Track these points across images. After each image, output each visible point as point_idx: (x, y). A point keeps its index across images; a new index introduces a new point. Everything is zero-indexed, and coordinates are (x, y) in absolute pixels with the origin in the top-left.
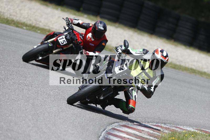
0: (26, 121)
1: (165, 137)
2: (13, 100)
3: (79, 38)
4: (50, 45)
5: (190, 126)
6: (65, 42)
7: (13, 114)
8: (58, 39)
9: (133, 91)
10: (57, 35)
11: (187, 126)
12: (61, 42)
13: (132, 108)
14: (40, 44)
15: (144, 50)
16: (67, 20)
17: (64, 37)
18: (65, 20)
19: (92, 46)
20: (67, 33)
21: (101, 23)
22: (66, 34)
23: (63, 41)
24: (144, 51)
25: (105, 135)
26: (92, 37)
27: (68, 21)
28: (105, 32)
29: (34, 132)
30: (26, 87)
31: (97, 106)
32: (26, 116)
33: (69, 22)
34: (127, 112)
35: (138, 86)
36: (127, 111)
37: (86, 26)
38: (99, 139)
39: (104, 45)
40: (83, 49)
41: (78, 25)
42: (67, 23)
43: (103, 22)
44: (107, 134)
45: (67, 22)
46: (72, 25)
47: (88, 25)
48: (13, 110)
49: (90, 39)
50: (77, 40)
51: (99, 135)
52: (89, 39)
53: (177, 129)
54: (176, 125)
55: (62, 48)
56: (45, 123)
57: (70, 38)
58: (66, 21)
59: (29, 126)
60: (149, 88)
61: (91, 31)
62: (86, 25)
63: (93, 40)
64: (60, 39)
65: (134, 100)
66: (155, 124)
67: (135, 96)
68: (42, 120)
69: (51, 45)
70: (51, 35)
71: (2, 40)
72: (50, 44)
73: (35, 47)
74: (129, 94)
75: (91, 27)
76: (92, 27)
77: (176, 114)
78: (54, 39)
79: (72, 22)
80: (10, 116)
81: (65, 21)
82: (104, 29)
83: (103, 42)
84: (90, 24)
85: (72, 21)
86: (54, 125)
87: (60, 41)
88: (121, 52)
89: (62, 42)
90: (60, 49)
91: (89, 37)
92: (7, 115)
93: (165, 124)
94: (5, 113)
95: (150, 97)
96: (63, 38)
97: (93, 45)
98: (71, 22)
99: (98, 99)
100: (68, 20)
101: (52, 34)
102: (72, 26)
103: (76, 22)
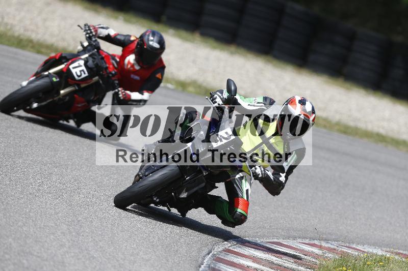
0: (56, 235)
1: (327, 267)
2: (31, 194)
3: (110, 64)
4: (54, 79)
5: (375, 244)
6: (85, 73)
7: (31, 221)
8: (71, 67)
9: (244, 181)
10: (67, 60)
11: (370, 244)
12: (76, 73)
13: (241, 216)
14: (34, 77)
15: (265, 99)
16: (87, 29)
17: (82, 62)
18: (82, 29)
19: (136, 80)
20: (86, 55)
21: (154, 34)
22: (87, 58)
23: (81, 71)
24: (266, 101)
25: (210, 262)
26: (135, 62)
27: (89, 32)
28: (161, 53)
29: (73, 257)
30: (56, 170)
31: (170, 210)
32: (57, 225)
33: (91, 32)
34: (232, 223)
35: (256, 173)
36: (232, 220)
37: (124, 40)
38: (199, 270)
39: (160, 78)
40: (120, 87)
41: (108, 38)
42: (88, 35)
43: (158, 33)
44: (213, 260)
45: (87, 33)
46: (97, 38)
47: (127, 38)
48: (31, 214)
49: (133, 66)
50: (107, 68)
51: (200, 262)
52: (129, 66)
53: (350, 252)
54: (349, 243)
55: (78, 85)
56: (94, 240)
57: (94, 66)
58: (85, 31)
59: (62, 246)
60: (277, 176)
61: (134, 50)
62: (122, 38)
63: (137, 67)
64: (74, 68)
65: (246, 198)
66: (307, 241)
67: (247, 191)
68: (87, 234)
69: (56, 79)
70: (56, 60)
71: (10, 79)
72: (54, 77)
73: (25, 83)
74: (235, 185)
75: (133, 41)
76: (136, 43)
77: (349, 222)
78: (62, 67)
79: (96, 34)
80: (26, 225)
81: (83, 31)
82: (160, 47)
83: (158, 73)
84: (130, 36)
85: (96, 31)
86: (112, 243)
87: (74, 71)
88: (221, 103)
89: (79, 74)
90: (74, 86)
91: (129, 62)
92: (20, 223)
93: (327, 240)
94: (16, 221)
95: (278, 193)
96: (80, 66)
97: (137, 78)
98: (94, 33)
99: (175, 198)
100: (90, 30)
101: (57, 58)
102: (96, 40)
103: (104, 33)
